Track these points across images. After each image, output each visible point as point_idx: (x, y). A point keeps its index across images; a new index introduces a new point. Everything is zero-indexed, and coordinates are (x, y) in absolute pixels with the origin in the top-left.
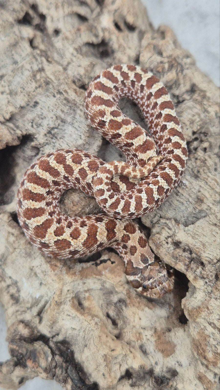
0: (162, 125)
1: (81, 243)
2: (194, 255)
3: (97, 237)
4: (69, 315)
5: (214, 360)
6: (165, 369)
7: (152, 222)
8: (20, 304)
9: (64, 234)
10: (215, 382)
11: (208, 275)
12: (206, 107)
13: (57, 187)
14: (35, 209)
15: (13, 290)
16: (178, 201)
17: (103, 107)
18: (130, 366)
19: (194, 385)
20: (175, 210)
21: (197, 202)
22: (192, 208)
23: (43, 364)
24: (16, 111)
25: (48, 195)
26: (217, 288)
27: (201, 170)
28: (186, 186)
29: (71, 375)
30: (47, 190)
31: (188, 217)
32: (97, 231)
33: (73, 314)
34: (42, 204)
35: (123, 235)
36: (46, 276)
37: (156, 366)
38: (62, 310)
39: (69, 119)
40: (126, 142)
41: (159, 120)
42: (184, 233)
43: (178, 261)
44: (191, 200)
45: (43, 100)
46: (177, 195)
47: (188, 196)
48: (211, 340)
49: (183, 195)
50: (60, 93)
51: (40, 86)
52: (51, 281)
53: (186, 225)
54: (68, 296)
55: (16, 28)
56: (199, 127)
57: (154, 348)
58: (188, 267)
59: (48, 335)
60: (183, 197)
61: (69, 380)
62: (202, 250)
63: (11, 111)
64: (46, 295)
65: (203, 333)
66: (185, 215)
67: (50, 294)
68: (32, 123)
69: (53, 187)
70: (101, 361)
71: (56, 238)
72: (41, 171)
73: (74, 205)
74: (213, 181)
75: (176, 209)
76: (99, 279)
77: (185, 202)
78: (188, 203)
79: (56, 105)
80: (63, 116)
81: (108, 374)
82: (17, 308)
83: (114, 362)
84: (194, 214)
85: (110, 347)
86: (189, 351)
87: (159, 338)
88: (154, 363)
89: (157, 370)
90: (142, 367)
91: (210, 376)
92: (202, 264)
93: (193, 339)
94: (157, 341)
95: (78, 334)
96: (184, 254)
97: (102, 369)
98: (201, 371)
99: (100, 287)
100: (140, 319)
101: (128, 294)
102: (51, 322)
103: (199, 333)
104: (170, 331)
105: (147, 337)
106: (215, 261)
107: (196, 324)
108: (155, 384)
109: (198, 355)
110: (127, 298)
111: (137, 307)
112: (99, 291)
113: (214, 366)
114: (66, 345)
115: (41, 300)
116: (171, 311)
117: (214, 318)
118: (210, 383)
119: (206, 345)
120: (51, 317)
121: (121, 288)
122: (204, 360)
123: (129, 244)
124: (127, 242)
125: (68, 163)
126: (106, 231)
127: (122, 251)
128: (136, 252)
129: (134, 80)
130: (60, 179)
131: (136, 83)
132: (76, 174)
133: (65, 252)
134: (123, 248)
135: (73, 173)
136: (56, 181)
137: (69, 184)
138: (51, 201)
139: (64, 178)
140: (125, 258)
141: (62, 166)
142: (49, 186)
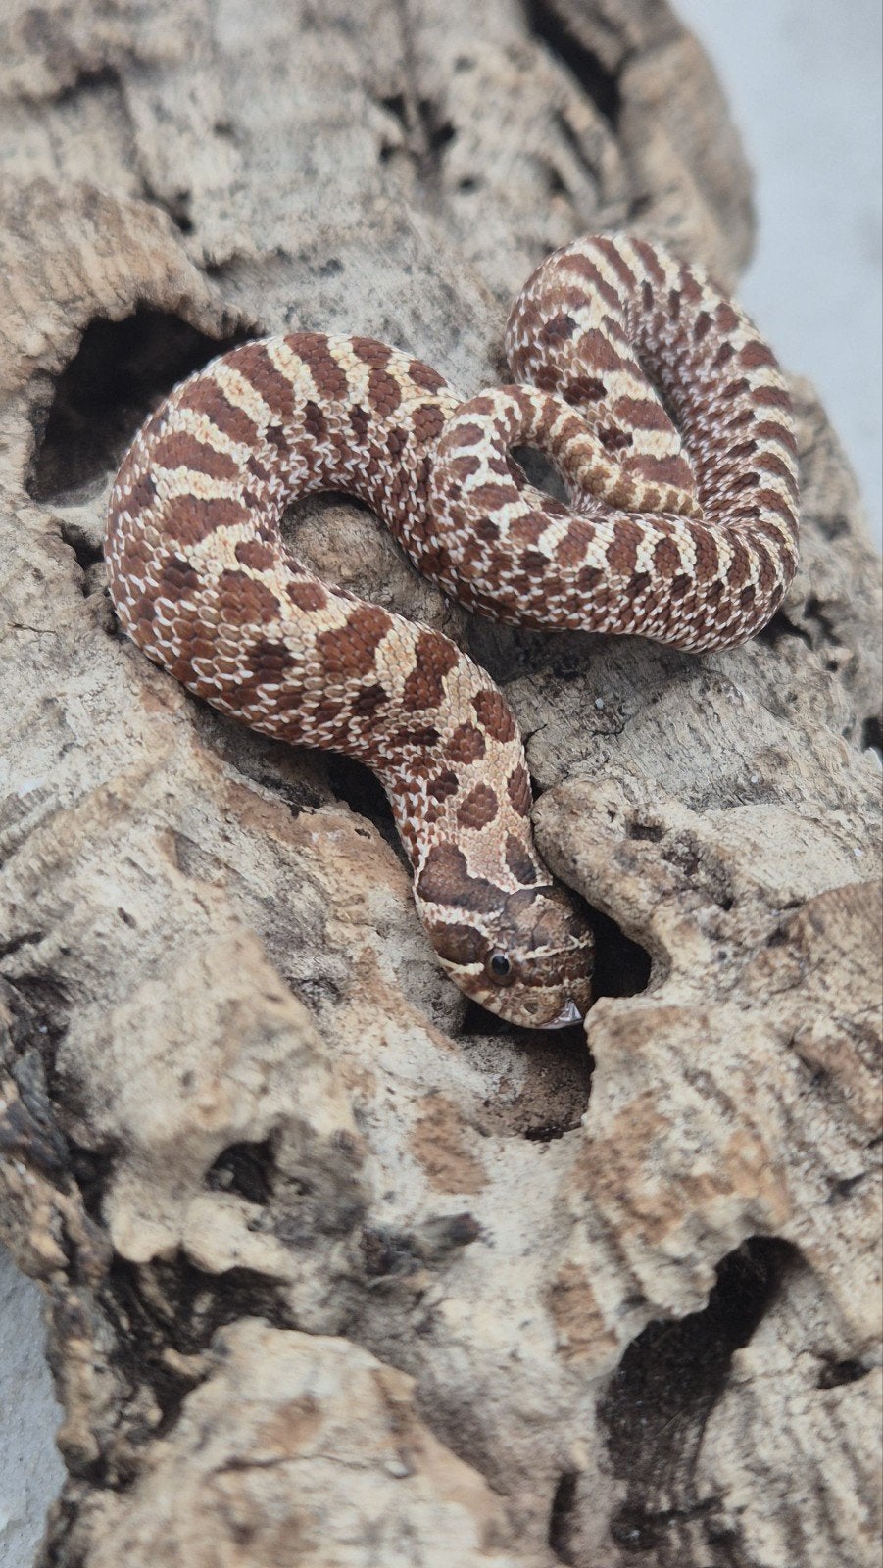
1: (313, 630)
2: (702, 876)
3: (378, 652)
4: (134, 865)
5: (659, 1212)
7: (562, 771)
9: (268, 572)
10: (612, 1336)
11: (740, 931)
12: (867, 582)
13: (309, 436)
14: (206, 449)
17: (590, 288)
19: (518, 1322)
20: (670, 757)
21: (761, 757)
22: (738, 763)
24: (257, 256)
25: (269, 438)
26: (766, 963)
27: (805, 697)
28: (741, 697)
29: (22, 1079)
30: (276, 423)
32: (384, 636)
33: (150, 866)
34: (240, 453)
35: (463, 721)
36: (104, 726)
37: (385, 1204)
40: (612, 423)
42: (684, 813)
43: (631, 873)
44: (740, 748)
45: (359, 265)
46: (700, 709)
47: (732, 735)
48: (676, 1134)
49: (719, 721)
50: (429, 270)
51: (372, 226)
52: (121, 738)
53: (693, 810)
54: (161, 812)
56: (835, 596)
57: (403, 1148)
58: (666, 896)
60: (718, 730)
61: (9, 1088)
62: (744, 854)
63: (239, 246)
64: (64, 789)
65: (650, 1108)
66: (703, 784)
67: (86, 783)
68: (291, 309)
69: (298, 426)
70: (204, 1021)
71: (235, 566)
72: (287, 351)
73: (333, 549)
74: (834, 750)
75: (676, 758)
76: (283, 863)
77: (714, 746)
78: (728, 752)
79: (401, 293)
81: (210, 1078)
83: (252, 1050)
84: (740, 787)
86: (544, 1208)
87: (437, 1121)
88: (380, 1189)
89: (385, 1218)
90: (344, 1145)
91: (608, 1294)
92: (728, 904)
93: (589, 1141)
94: (428, 1125)
95: (130, 947)
96: (664, 863)
97: (191, 1057)
98: (578, 1260)
99: (268, 892)
100: (384, 1044)
101: (366, 969)
102: (49, 859)
103: (626, 1112)
104: (484, 1133)
105: (392, 1098)
106: (786, 898)
107: (626, 1081)
108: (359, 1255)
109: (587, 1198)
110: (353, 976)
111: (387, 1010)
112: (258, 906)
113: (645, 1239)
114: (42, 1005)
115: (30, 810)
116: (504, 1097)
117: (717, 1061)
118: (595, 1324)
119: (643, 1156)
120: (61, 842)
121: (350, 932)
122: (615, 1205)
123: (474, 774)
124: (468, 761)
125: (390, 370)
126: (414, 657)
127: (422, 802)
128: (491, 819)
129: (713, 316)
130: (336, 411)
131: (713, 330)
132: (403, 417)
133: (239, 637)
134: (430, 792)
135: (393, 408)
136: (321, 412)
137: (356, 449)
138: (267, 467)
139: (351, 415)
140: (425, 835)
141: (366, 368)
142: (287, 412)
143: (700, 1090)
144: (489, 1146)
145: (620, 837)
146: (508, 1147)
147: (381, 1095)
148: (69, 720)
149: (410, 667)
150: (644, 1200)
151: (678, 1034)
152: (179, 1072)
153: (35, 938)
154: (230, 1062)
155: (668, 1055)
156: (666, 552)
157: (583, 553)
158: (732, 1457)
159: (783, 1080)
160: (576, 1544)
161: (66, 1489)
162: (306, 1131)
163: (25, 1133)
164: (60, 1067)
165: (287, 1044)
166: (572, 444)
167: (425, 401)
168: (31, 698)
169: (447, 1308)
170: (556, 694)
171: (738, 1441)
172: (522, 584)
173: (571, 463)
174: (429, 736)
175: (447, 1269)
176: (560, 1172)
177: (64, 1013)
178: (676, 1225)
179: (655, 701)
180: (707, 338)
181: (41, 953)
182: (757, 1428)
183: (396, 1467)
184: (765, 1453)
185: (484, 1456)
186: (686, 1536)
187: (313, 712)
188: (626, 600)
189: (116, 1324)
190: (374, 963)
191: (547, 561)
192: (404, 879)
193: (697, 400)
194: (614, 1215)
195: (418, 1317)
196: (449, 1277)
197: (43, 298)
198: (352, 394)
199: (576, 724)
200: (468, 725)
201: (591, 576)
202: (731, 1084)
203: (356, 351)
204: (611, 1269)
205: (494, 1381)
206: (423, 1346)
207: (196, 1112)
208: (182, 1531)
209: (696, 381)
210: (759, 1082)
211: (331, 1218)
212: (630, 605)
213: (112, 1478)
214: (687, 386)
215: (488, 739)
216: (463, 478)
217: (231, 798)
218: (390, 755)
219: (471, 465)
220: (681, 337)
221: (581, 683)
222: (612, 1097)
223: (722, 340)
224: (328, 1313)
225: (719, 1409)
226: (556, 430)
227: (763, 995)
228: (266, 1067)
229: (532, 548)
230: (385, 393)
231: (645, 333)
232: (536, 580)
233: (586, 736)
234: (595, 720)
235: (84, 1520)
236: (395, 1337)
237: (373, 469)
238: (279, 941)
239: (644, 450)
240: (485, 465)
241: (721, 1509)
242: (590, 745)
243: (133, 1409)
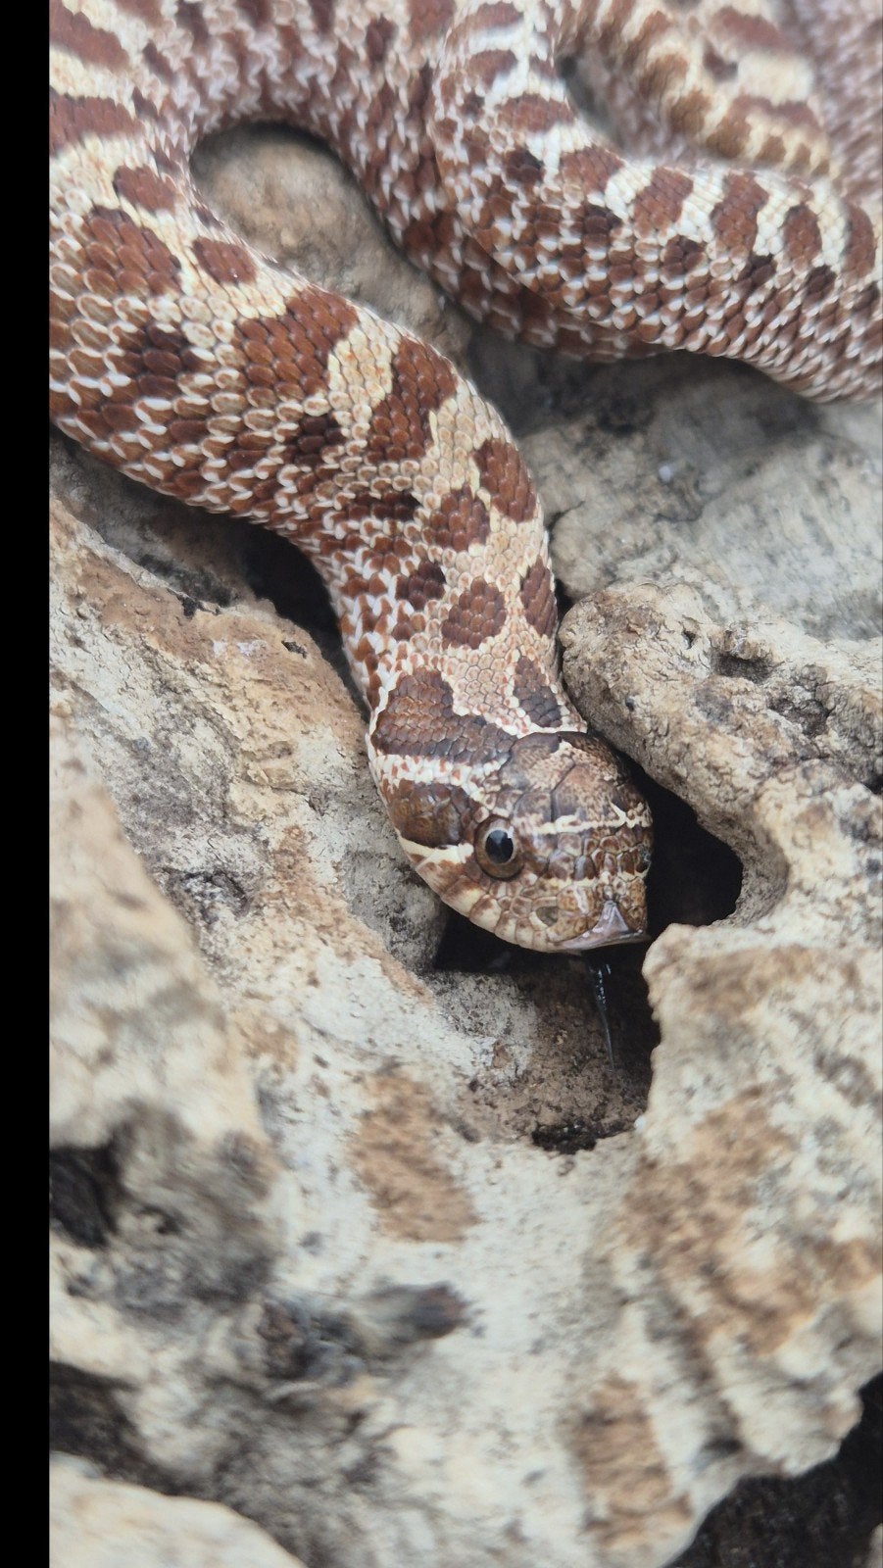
1: (232, 314)
3: (333, 362)
5: (777, 1299)
6: (362, 1286)
7: (605, 573)
9: (164, 216)
10: (682, 1506)
13: (244, 25)
14: (78, 21)
19: (521, 1473)
20: (772, 558)
22: (877, 573)
25: (181, 20)
31: (830, 619)
32: (343, 335)
34: (131, 35)
35: (458, 484)
37: (303, 1255)
42: (803, 638)
43: (722, 728)
46: (820, 492)
48: (804, 1164)
49: (848, 508)
57: (338, 1158)
58: (778, 767)
60: (847, 522)
65: (757, 1116)
66: (826, 601)
69: (227, 6)
71: (111, 201)
73: (270, 204)
75: (782, 561)
76: (165, 686)
77: (841, 547)
78: (860, 556)
86: (569, 1272)
87: (395, 1115)
88: (296, 1228)
89: (303, 1279)
90: (238, 1158)
91: (678, 1434)
93: (648, 1166)
94: (380, 1122)
96: (774, 715)
98: (629, 1373)
99: (140, 730)
100: (314, 982)
101: (289, 860)
103: (715, 1121)
104: (469, 1136)
105: (323, 1074)
107: (715, 1067)
108: (255, 1346)
109: (646, 1264)
110: (268, 870)
111: (321, 928)
112: (124, 753)
113: (749, 1345)
116: (499, 1075)
117: (872, 1042)
118: (654, 1485)
119: (745, 1198)
121: (268, 801)
122: (697, 1282)
123: (469, 566)
124: (461, 545)
126: (388, 375)
127: (387, 609)
128: (494, 631)
133: (110, 316)
134: (403, 592)
137: (315, 50)
138: (175, 64)
140: (392, 659)
143: (845, 1091)
144: (476, 1157)
145: (703, 672)
146: (507, 1161)
147: (306, 1068)
149: (382, 390)
150: (751, 1277)
151: (808, 994)
155: (791, 1029)
156: (801, 227)
157: (675, 214)
162: (174, 1131)
165: (148, 981)
166: (657, 51)
169: (401, 1442)
170: (601, 454)
172: (575, 260)
173: (652, 84)
174: (401, 505)
175: (404, 1373)
176: (594, 1209)
178: (803, 1323)
179: (749, 473)
187: (223, 451)
188: (735, 298)
190: (303, 852)
191: (616, 222)
192: (355, 723)
194: (697, 1300)
195: (350, 1454)
196: (407, 1387)
199: (629, 503)
200: (465, 491)
201: (685, 253)
204: (685, 1391)
206: (357, 1506)
211: (212, 1274)
212: (741, 307)
215: (495, 515)
216: (489, 82)
217: (86, 578)
218: (340, 533)
219: (502, 62)
221: (638, 440)
222: (690, 1092)
224: (199, 1436)
226: (633, 28)
228: (111, 1020)
229: (595, 199)
232: (596, 254)
233: (643, 521)
234: (658, 498)
236: (310, 1484)
237: (339, 80)
238: (153, 811)
239: (756, 90)
240: (523, 65)
242: (650, 536)
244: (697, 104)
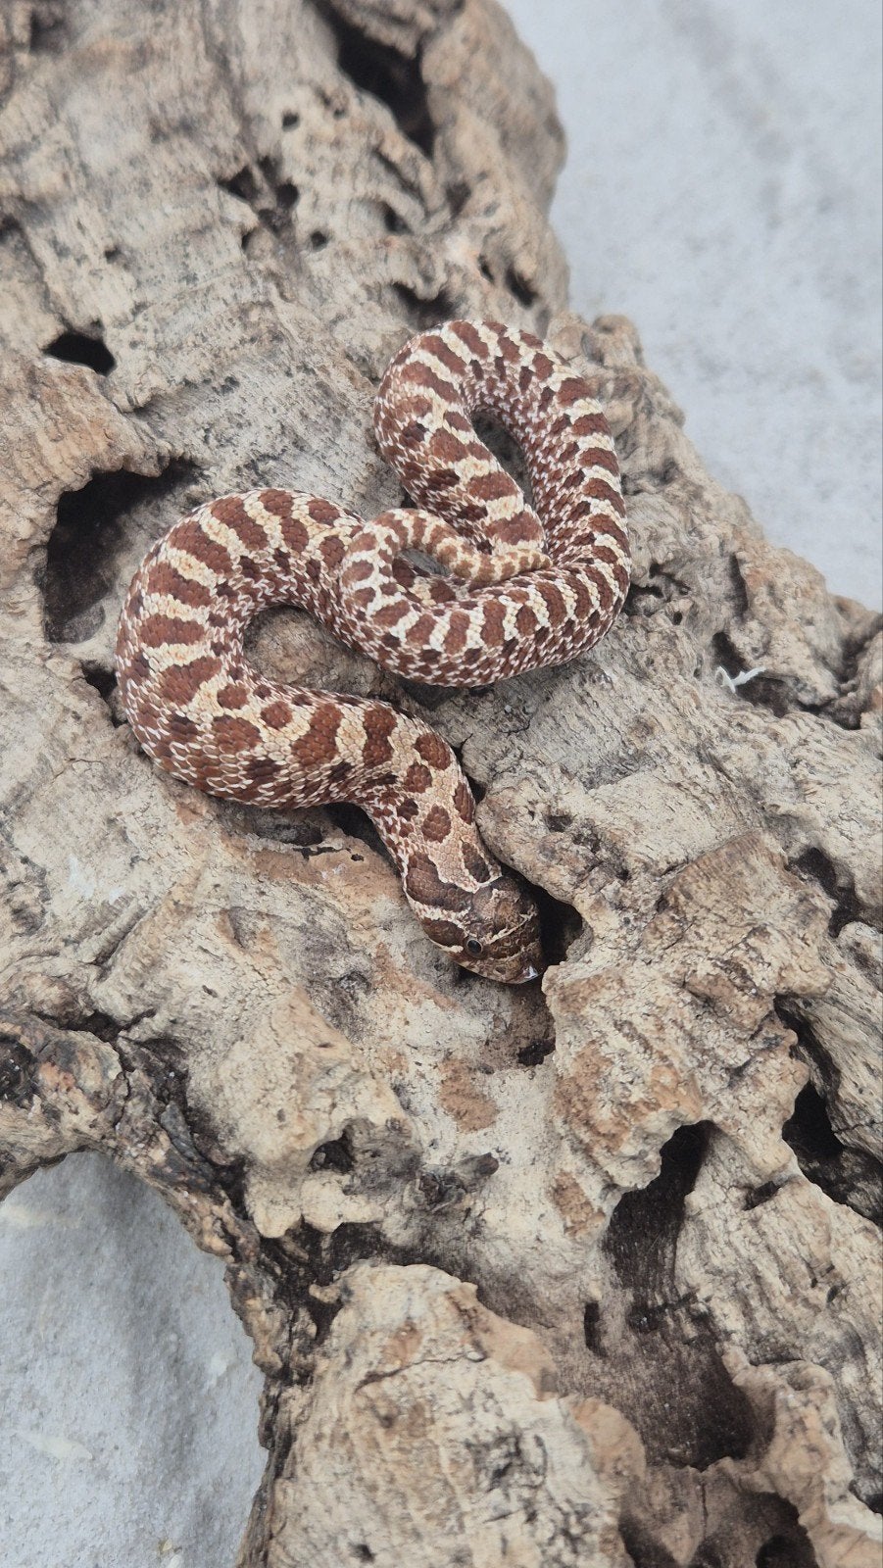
0: (577, 502)
1: (288, 741)
2: (603, 854)
3: (338, 740)
5: (614, 1130)
6: (458, 1159)
7: (492, 770)
8: (44, 933)
9: (245, 708)
10: (601, 1212)
11: (636, 900)
12: (697, 521)
13: (248, 580)
14: (177, 622)
15: (25, 896)
16: (580, 718)
17: (430, 392)
18: (362, 1114)
19: (536, 1216)
20: (567, 742)
21: (633, 730)
22: (617, 741)
23: (91, 1080)
24: (169, 391)
25: (219, 594)
26: (656, 929)
27: (659, 660)
28: (611, 682)
29: (169, 1127)
30: (221, 581)
31: (600, 769)
32: (339, 725)
33: (216, 949)
34: (199, 615)
35: (411, 763)
36: (157, 840)
37: (431, 1150)
38: (186, 932)
39: (315, 443)
40: (469, 501)
41: (572, 489)
42: (583, 796)
43: (554, 862)
44: (617, 724)
45: (250, 377)
46: (582, 701)
47: (610, 714)
48: (616, 1070)
49: (598, 706)
50: (305, 368)
51: (252, 340)
52: (172, 851)
53: (591, 784)
54: (214, 901)
55: (213, 194)
56: (671, 556)
57: (436, 1104)
58: (581, 878)
59: (121, 1009)
60: (598, 712)
61: (163, 1138)
62: (630, 836)
63: (154, 385)
64: (141, 895)
65: (595, 1052)
66: (595, 761)
67: (156, 889)
68: (207, 431)
69: (238, 576)
70: (282, 1072)
71: (220, 712)
72: (215, 522)
73: (287, 656)
74: (688, 696)
75: (572, 742)
76: (306, 897)
77: (598, 727)
78: (609, 730)
79: (288, 397)
80: (300, 429)
81: (295, 1113)
82: (27, 948)
83: (319, 1085)
84: (621, 760)
85: (317, 1036)
86: (539, 1126)
87: (455, 1078)
88: (426, 1140)
89: (434, 1161)
90: (395, 1126)
91: (591, 1187)
92: (625, 876)
93: (560, 1079)
94: (449, 1083)
95: (217, 1011)
96: (575, 847)
97: (280, 1099)
98: (567, 1169)
99: (301, 921)
100: (407, 1023)
101: (382, 959)
102: (146, 961)
103: (581, 1056)
104: (488, 1071)
105: (420, 1069)
106: (664, 866)
107: (576, 1032)
108: (421, 1195)
109: (565, 1122)
110: (375, 968)
111: (403, 993)
112: (296, 932)
113: (609, 1149)
114: (167, 1057)
115: (121, 911)
116: (498, 1030)
117: (633, 1010)
118: (587, 1209)
119: (597, 1089)
120: (150, 946)
121: (365, 937)
122: (584, 1129)
123: (428, 800)
124: (422, 790)
125: (295, 515)
126: (364, 732)
127: (395, 822)
128: (447, 832)
129: (532, 368)
130: (263, 557)
131: (534, 379)
132: (313, 550)
133: (237, 761)
134: (400, 814)
135: (305, 545)
136: (252, 561)
137: (285, 579)
138: (223, 614)
139: (274, 557)
140: (403, 847)
141: (277, 519)
142: (228, 570)
143: (626, 1035)
144: (494, 1080)
145: (542, 832)
146: (507, 1079)
147: (413, 1068)
148: (131, 837)
149: (362, 741)
150: (603, 1122)
151: (605, 997)
152: (275, 1112)
153: (151, 1014)
154: (306, 1099)
155: (601, 1013)
157: (464, 640)
158: (696, 1266)
159: (682, 1015)
160: (605, 1342)
161: (267, 1387)
162: (367, 1124)
163: (184, 1174)
164: (191, 1103)
165: (341, 1073)
166: (440, 547)
167: (327, 534)
168: (98, 814)
169: (486, 1216)
170: (475, 709)
171: (698, 1255)
174: (390, 779)
175: (482, 1187)
176: (545, 1094)
177: (183, 1061)
178: (627, 1136)
179: (548, 699)
180: (531, 386)
181: (157, 1024)
182: (709, 1244)
183: (476, 1356)
184: (716, 1261)
185: (533, 1306)
186: (677, 1319)
187: (302, 791)
189: (273, 1273)
190: (387, 954)
192: (394, 882)
193: (533, 438)
194: (585, 1136)
195: (470, 1224)
196: (485, 1193)
197: (21, 489)
198: (272, 542)
199: (494, 729)
200: (416, 764)
202: (646, 1027)
203: (267, 508)
204: (590, 1171)
205: (528, 1258)
206: (478, 1244)
207: (292, 1139)
208: (350, 1426)
209: (529, 423)
210: (665, 1020)
211: (398, 1167)
213: (295, 1377)
214: (523, 427)
215: (432, 770)
216: (365, 606)
217: (258, 864)
218: (364, 795)
219: (369, 595)
220: (511, 390)
221: (491, 696)
222: (570, 1044)
223: (543, 386)
224: (410, 1231)
225: (683, 1233)
227: (659, 952)
228: (331, 1092)
229: (426, 647)
230: (296, 535)
231: (482, 395)
233: (503, 737)
234: (508, 723)
235: (283, 1409)
236: (458, 1239)
237: (301, 590)
238: (315, 951)
239: (497, 517)
240: (379, 592)
241: (696, 1300)
242: (508, 744)
243: (297, 1327)
244: (466, 565)
